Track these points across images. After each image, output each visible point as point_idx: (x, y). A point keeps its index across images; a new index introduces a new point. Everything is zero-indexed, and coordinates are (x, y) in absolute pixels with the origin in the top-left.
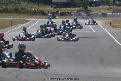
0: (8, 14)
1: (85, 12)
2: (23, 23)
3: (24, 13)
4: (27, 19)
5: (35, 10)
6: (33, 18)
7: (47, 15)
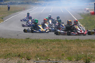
0: (23, 5)
3: (31, 4)
5: (36, 3)
6: (35, 6)
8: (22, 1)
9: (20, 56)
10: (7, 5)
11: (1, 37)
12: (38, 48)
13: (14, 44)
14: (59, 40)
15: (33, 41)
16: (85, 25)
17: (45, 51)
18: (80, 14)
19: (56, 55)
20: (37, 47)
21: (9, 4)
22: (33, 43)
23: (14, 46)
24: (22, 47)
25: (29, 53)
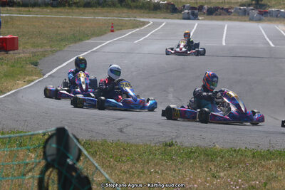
0: (105, 9)
1: (256, 8)
2: (133, 28)
3: (136, 7)
4: (142, 20)
5: (158, 3)
6: (154, 18)
7: (181, 12)
17: (244, 189)
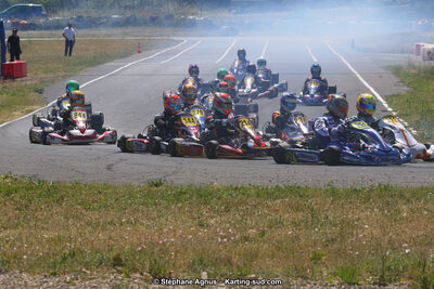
5: (194, 19)
8: (129, 14)
9: (122, 265)
10: (61, 32)
11: (34, 176)
12: (202, 226)
13: (94, 209)
14: (299, 187)
15: (180, 195)
16: (417, 122)
17: (234, 242)
18: (397, 71)
19: (287, 257)
20: (196, 222)
21: (70, 26)
22: (179, 205)
23: (93, 216)
24: (128, 222)
25: (161, 250)
